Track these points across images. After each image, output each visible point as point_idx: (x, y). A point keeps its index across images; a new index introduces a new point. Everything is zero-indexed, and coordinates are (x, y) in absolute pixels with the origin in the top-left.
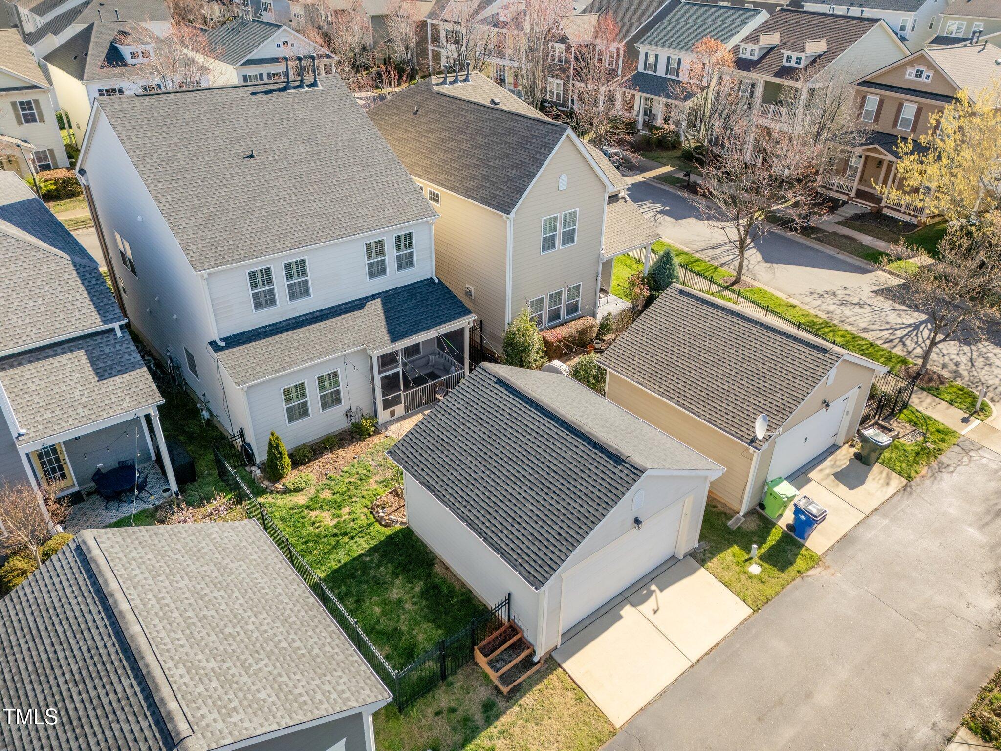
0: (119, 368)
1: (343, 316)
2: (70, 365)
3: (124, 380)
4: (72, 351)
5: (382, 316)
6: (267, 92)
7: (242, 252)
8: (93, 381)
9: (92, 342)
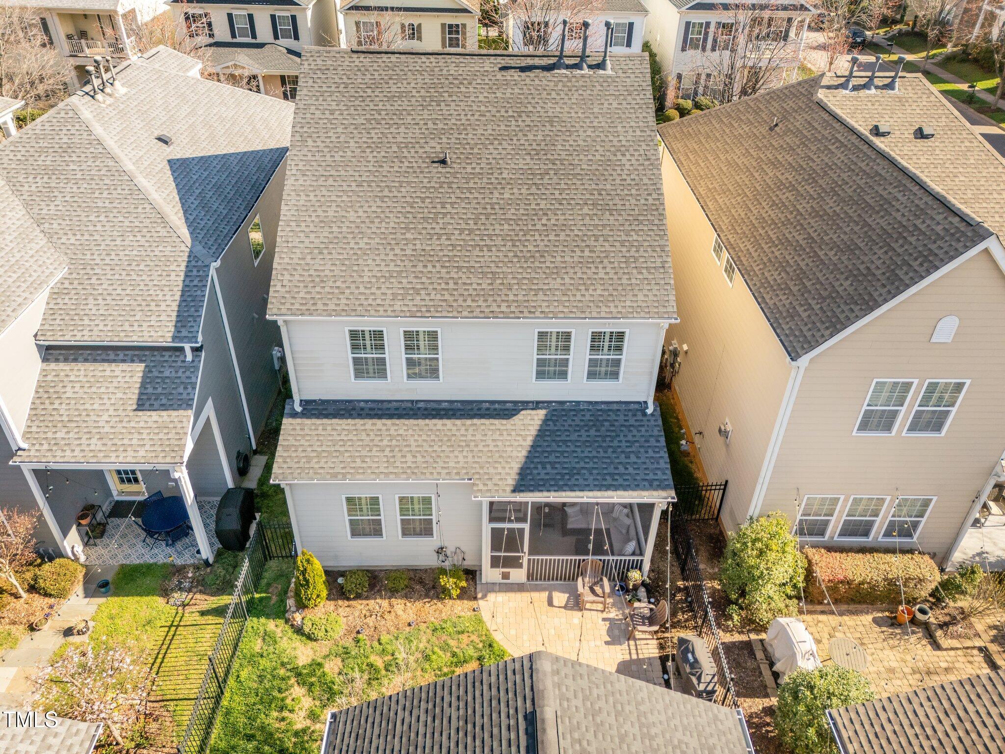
0: (164, 401)
1: (475, 421)
2: (119, 379)
3: (160, 420)
4: (133, 361)
5: (529, 441)
6: (523, 69)
7: (344, 301)
8: (130, 408)
9: (158, 358)
